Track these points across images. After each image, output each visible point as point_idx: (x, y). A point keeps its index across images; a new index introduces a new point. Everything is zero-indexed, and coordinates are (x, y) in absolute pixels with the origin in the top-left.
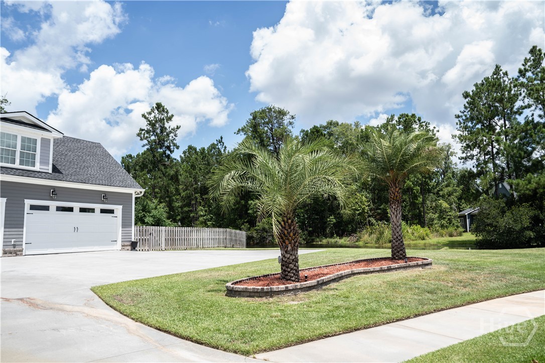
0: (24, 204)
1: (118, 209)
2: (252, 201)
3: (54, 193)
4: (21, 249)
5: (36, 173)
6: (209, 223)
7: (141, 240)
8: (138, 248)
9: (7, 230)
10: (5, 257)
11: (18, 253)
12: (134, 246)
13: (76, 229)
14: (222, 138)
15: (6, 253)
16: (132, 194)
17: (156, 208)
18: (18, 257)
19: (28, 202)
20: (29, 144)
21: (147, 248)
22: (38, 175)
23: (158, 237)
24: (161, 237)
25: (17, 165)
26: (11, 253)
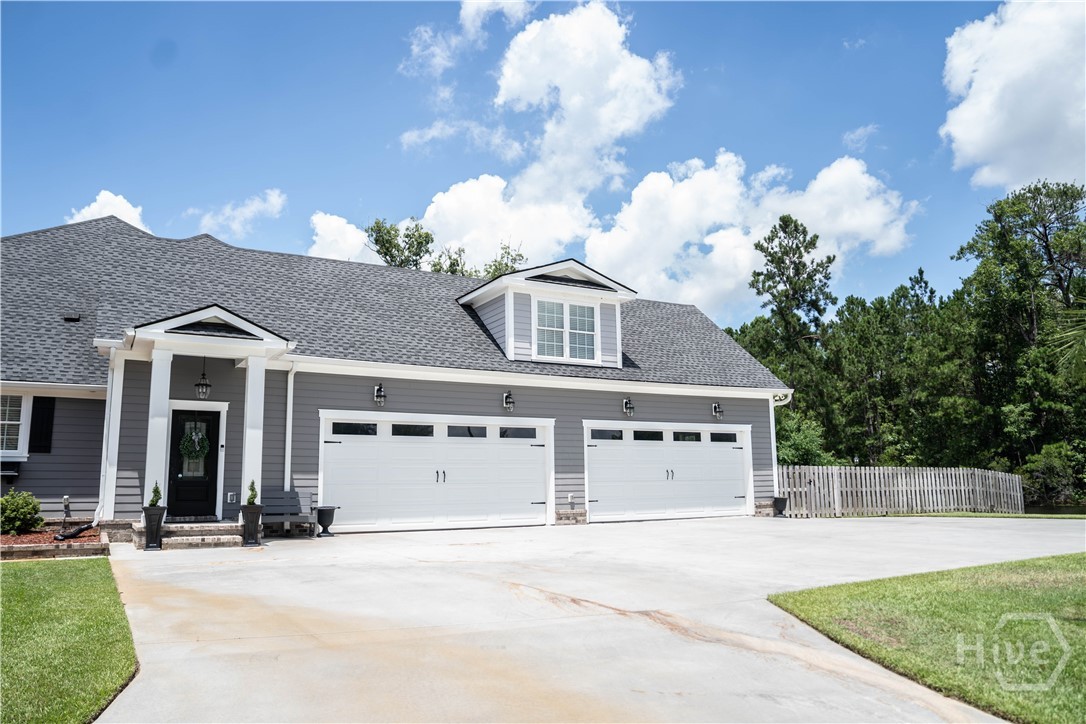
0: (583, 428)
1: (744, 432)
2: (1011, 407)
3: (628, 406)
4: (583, 511)
5: (597, 370)
6: (910, 458)
7: (792, 496)
8: (787, 512)
9: (560, 476)
10: (560, 524)
11: (579, 518)
12: (779, 506)
13: (670, 473)
14: (921, 272)
15: (561, 519)
16: (767, 400)
17: (799, 430)
18: (578, 526)
19: (589, 425)
20: (583, 316)
21: (804, 512)
22: (601, 372)
23: (826, 489)
24: (831, 490)
25: (566, 359)
26: (568, 518)
